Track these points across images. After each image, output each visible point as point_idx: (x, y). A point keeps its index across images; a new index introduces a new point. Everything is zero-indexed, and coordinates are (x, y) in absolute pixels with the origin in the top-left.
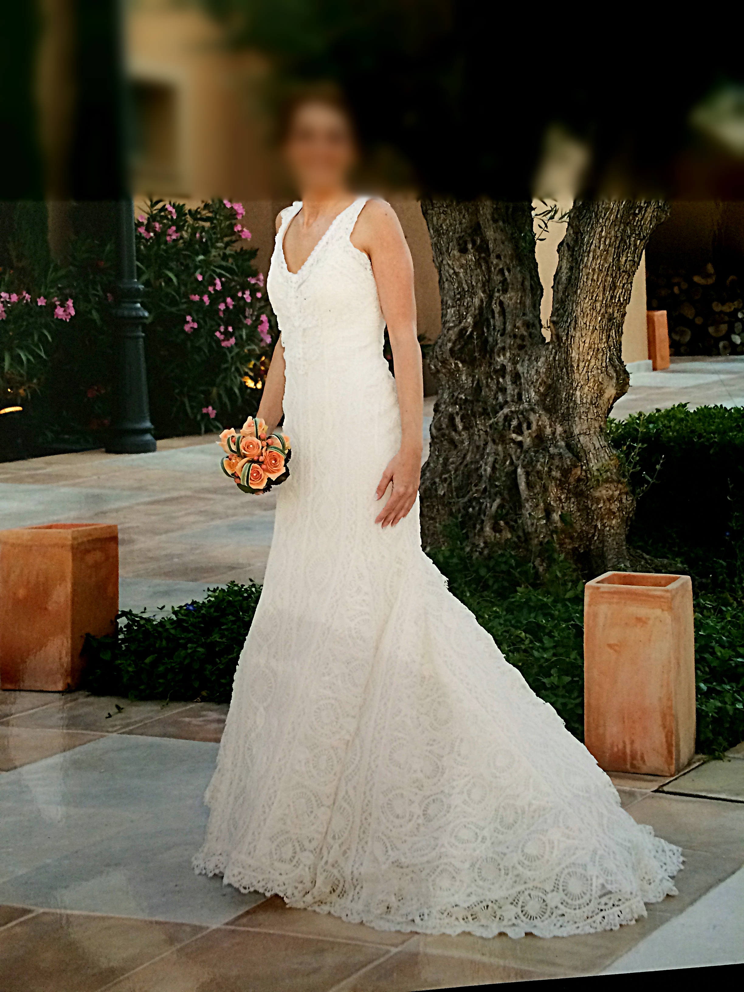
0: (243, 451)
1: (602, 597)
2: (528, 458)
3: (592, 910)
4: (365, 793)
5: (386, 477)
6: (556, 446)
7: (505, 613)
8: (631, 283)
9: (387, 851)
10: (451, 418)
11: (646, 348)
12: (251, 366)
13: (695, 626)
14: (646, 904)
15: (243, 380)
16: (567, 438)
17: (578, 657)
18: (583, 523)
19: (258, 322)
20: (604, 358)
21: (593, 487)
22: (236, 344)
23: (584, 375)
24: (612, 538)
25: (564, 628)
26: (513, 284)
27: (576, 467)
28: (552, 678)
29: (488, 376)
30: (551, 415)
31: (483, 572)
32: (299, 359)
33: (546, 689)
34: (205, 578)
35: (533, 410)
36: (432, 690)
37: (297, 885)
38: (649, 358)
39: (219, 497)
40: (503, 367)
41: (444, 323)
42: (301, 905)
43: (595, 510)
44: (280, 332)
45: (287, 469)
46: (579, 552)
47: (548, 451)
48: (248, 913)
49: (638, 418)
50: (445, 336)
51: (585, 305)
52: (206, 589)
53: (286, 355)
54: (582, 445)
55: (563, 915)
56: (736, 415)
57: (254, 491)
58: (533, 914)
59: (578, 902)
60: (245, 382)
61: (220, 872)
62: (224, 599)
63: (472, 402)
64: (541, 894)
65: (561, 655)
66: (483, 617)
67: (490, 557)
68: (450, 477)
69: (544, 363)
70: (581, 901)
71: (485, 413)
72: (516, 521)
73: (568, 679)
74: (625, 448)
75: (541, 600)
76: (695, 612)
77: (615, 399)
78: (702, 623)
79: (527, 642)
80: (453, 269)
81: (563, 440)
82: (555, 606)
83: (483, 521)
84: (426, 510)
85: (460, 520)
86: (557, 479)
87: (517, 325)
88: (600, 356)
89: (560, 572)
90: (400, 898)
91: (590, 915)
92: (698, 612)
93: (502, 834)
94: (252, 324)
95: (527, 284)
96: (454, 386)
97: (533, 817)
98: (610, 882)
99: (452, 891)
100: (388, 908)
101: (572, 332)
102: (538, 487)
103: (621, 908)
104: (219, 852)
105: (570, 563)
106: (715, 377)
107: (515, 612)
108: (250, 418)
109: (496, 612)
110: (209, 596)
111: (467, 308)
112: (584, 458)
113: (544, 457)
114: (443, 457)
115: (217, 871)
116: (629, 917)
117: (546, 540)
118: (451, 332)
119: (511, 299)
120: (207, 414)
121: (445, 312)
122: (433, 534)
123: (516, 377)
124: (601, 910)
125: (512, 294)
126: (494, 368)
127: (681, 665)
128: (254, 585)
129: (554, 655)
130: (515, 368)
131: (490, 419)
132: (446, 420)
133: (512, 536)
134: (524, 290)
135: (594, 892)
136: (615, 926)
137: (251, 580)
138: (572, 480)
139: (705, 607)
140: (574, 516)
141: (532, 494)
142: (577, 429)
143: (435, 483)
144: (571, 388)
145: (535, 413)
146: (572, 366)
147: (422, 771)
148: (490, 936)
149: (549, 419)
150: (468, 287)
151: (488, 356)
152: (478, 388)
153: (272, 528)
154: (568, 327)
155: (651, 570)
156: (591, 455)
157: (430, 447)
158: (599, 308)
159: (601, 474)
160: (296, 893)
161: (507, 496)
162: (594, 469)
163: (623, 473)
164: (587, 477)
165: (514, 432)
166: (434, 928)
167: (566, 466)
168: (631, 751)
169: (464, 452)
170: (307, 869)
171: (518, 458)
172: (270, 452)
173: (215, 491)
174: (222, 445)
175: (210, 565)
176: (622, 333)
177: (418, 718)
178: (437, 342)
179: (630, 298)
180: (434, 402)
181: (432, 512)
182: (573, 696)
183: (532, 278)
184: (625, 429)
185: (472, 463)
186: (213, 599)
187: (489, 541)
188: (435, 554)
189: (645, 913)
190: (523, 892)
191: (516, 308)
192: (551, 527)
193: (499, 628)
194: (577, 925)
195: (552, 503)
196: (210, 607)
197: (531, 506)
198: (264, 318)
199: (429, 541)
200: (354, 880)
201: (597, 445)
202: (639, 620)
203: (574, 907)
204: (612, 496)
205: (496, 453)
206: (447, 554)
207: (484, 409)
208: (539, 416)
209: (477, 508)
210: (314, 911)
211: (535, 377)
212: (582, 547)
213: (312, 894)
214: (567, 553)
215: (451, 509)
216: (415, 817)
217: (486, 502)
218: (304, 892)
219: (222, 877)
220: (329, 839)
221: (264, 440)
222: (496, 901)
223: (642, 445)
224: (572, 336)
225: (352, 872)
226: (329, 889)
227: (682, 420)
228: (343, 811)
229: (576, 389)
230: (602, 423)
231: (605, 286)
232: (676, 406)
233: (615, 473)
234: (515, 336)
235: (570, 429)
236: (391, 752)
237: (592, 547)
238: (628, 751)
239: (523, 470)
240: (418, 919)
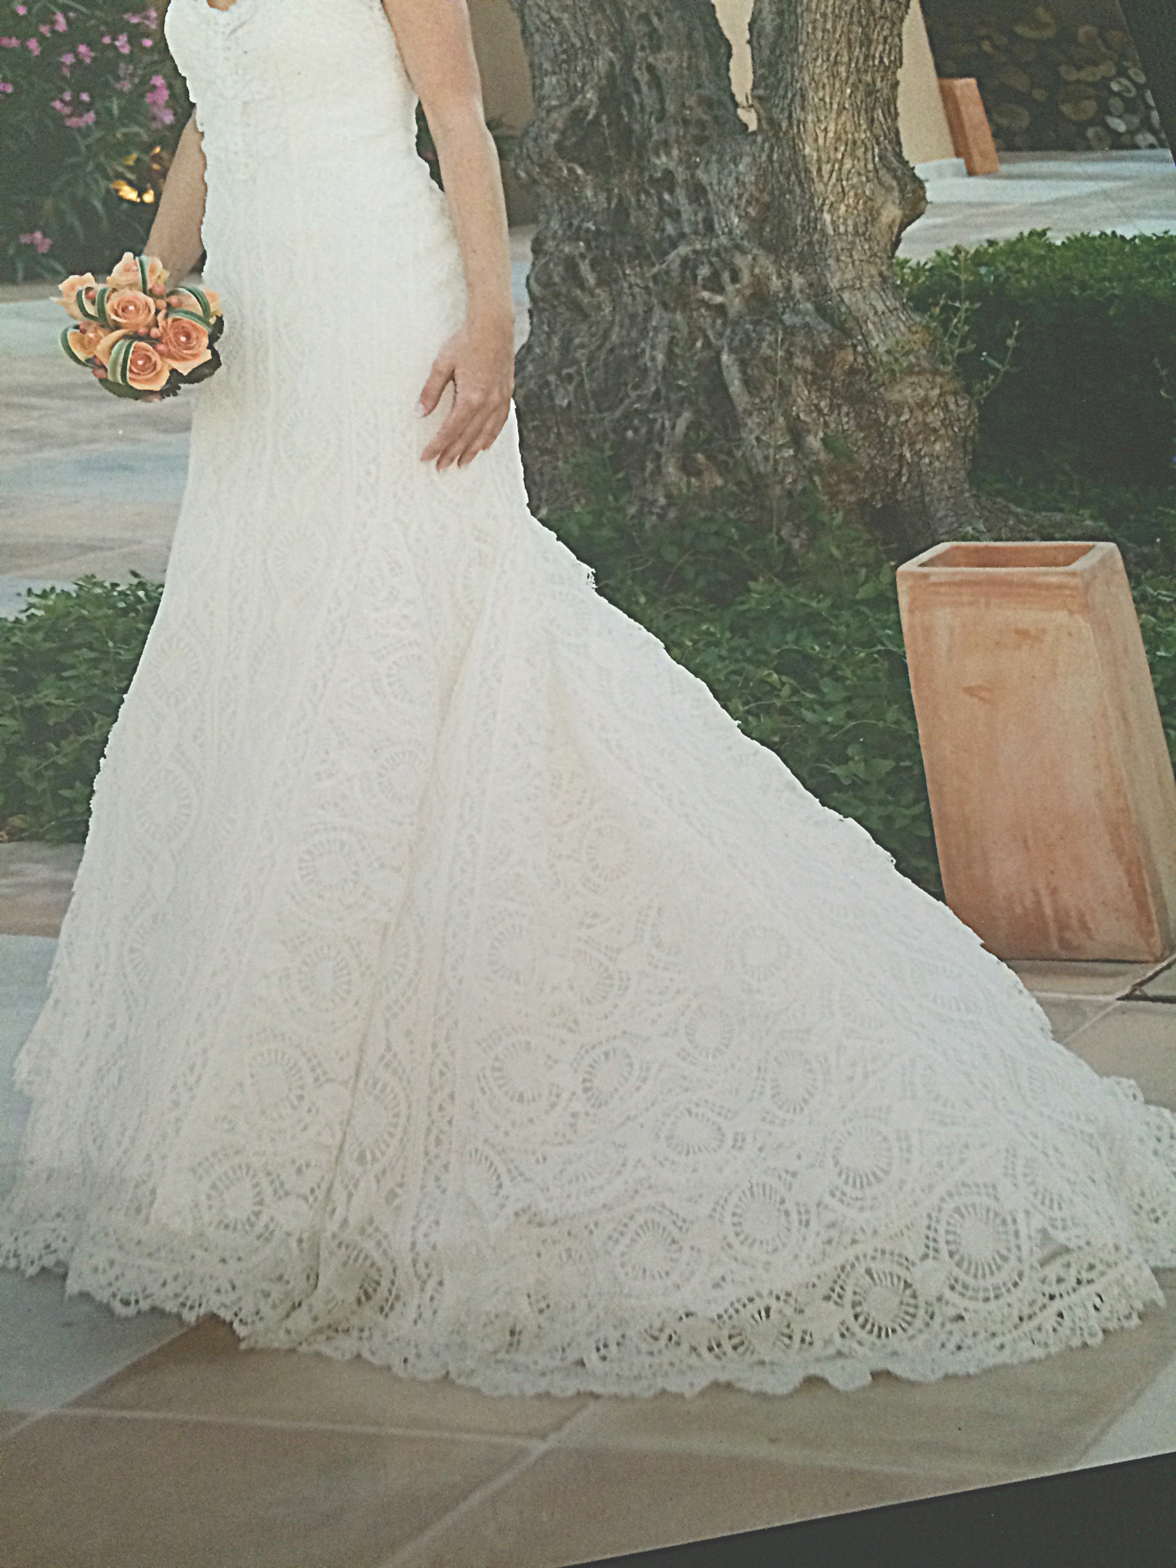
0: (114, 317)
1: (937, 593)
2: (740, 335)
3: (1028, 1298)
4: (434, 1046)
5: (440, 373)
6: (796, 312)
7: (728, 635)
8: (900, 35)
9: (500, 1186)
10: (571, 266)
11: (948, 138)
12: (131, 163)
13: (1146, 641)
14: (1156, 1271)
15: (112, 186)
16: (816, 296)
17: (904, 719)
18: (873, 453)
19: (147, 87)
20: (869, 155)
21: (883, 384)
22: (97, 123)
23: (834, 185)
24: (938, 478)
25: (863, 661)
26: (670, 38)
27: (842, 347)
28: (851, 763)
29: (639, 189)
30: (777, 256)
31: (670, 554)
32: (236, 153)
33: (841, 788)
34: (20, 567)
35: (738, 247)
36: (579, 803)
37: (266, 1286)
38: (958, 155)
39: (57, 403)
40: (669, 174)
41: (540, 101)
42: (280, 1340)
43: (894, 426)
44: (193, 105)
45: (215, 354)
46: (873, 507)
47: (781, 321)
48: (134, 1370)
49: (955, 257)
50: (543, 121)
51: (818, 71)
52: (24, 592)
53: (206, 145)
54: (848, 307)
55: (961, 1318)
56: (1146, 248)
57: (138, 395)
58: (886, 1322)
59: (989, 1282)
60: (117, 191)
61: (58, 1263)
62: (69, 614)
63: (612, 235)
64: (897, 1270)
65: (865, 715)
66: (680, 645)
67: (681, 524)
68: (579, 373)
69: (750, 166)
70: (999, 1278)
71: (640, 255)
72: (730, 453)
73: (887, 765)
74: (937, 310)
75: (803, 605)
76: (1139, 612)
77: (903, 226)
78: (1158, 634)
79: (786, 691)
80: (548, 13)
81: (809, 299)
82: (837, 617)
83: (659, 456)
84: (533, 435)
85: (608, 453)
86: (806, 371)
87: (687, 103)
88: (860, 152)
89: (838, 547)
90: (543, 1305)
91: (1026, 1312)
92: (1148, 612)
93: (783, 1124)
94: (131, 92)
95: (698, 35)
96: (570, 208)
97: (851, 1079)
98: (1059, 1224)
99: (675, 1277)
100: (512, 1333)
101: (798, 114)
102: (768, 387)
103: (1097, 1287)
104: (54, 1210)
105: (856, 529)
106: (1091, 186)
107: (751, 633)
108: (128, 256)
109: (707, 632)
110: (31, 606)
111: (583, 75)
112: (856, 330)
113: (774, 331)
114: (560, 334)
115: (49, 1261)
116: (1122, 1308)
117: (800, 487)
118: (554, 115)
119: (669, 61)
120: (32, 246)
121: (538, 82)
122: (552, 482)
123: (697, 192)
124: (1052, 1297)
125: (672, 53)
126: (651, 176)
127: (1131, 720)
128: (141, 585)
129: (850, 716)
130: (693, 176)
131: (653, 265)
132: (560, 268)
133: (726, 482)
134: (693, 47)
135: (1025, 1252)
136: (1092, 1335)
137: (135, 574)
138: (837, 372)
139: (1160, 602)
140: (852, 440)
141: (757, 401)
142: (835, 280)
143: (547, 384)
144: (812, 207)
145: (744, 252)
146: (807, 171)
147: (571, 988)
148: (783, 1390)
149: (775, 262)
150: (582, 41)
151: (634, 155)
152: (622, 210)
153: (185, 469)
154: (790, 105)
155: (1031, 535)
156: (870, 326)
157: (531, 317)
158: (844, 75)
159: (896, 360)
160: (266, 1310)
161: (704, 407)
162: (882, 349)
163: (941, 354)
164: (869, 367)
165: (705, 288)
166: (638, 1377)
167: (821, 347)
168: (1056, 911)
169: (603, 326)
170: (294, 1244)
171: (720, 335)
172: (175, 320)
173: (47, 392)
174: (66, 305)
175: (33, 541)
176: (897, 114)
177: (552, 866)
178: (527, 132)
179: (901, 59)
180: (532, 236)
181: (547, 440)
182: (904, 802)
183: (706, 26)
184: (931, 277)
185: (622, 345)
186: (40, 613)
187: (675, 492)
188: (561, 520)
189: (1159, 1296)
190: (853, 1266)
191: (682, 76)
192: (806, 463)
193: (719, 666)
194: (998, 1341)
195: (802, 416)
196: (33, 630)
197: (759, 424)
198: (158, 81)
199: (544, 495)
200: (420, 1266)
201: (880, 307)
202: (1023, 633)
203: (981, 1295)
204: (926, 399)
205: (673, 327)
206: (588, 520)
207: (637, 248)
208: (754, 259)
209: (643, 431)
210: (318, 1354)
211: (736, 190)
212: (878, 497)
213: (311, 1308)
214: (848, 512)
215: (588, 435)
216: (565, 1095)
217: (662, 419)
218: (288, 1305)
219: (64, 1276)
220: (350, 1165)
221: (161, 297)
222: (788, 1294)
223: (972, 303)
224: (799, 121)
225: (413, 1245)
226: (354, 1292)
227: (1043, 258)
228: (383, 1091)
229: (822, 211)
230: (884, 268)
231: (849, 39)
232: (1026, 233)
233: (925, 357)
234: (686, 122)
235: (819, 279)
236: (493, 947)
237: (899, 497)
238: (1048, 911)
239: (733, 356)
240: (593, 1359)
